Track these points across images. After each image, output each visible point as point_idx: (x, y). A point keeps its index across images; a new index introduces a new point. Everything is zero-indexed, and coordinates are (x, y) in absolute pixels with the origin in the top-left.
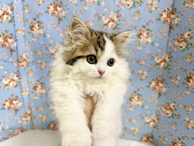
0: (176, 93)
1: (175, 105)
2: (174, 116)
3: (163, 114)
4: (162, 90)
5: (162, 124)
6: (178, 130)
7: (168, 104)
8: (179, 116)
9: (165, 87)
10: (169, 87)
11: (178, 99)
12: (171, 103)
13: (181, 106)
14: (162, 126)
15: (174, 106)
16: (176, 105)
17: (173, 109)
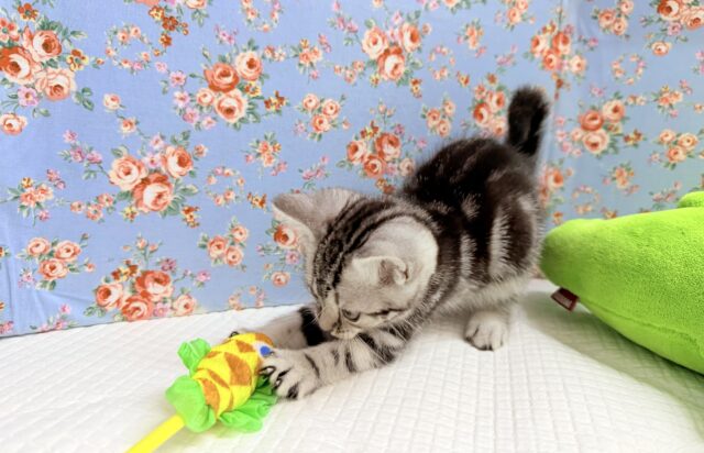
0: (621, 61)
1: (619, 103)
2: (621, 143)
3: (576, 152)
4: (568, 65)
5: (577, 190)
6: (637, 186)
7: (594, 108)
8: (638, 135)
9: (577, 52)
10: (592, 49)
11: (631, 80)
12: (605, 103)
13: (645, 99)
14: (577, 195)
15: (616, 110)
16: (626, 104)
17: (616, 121)
